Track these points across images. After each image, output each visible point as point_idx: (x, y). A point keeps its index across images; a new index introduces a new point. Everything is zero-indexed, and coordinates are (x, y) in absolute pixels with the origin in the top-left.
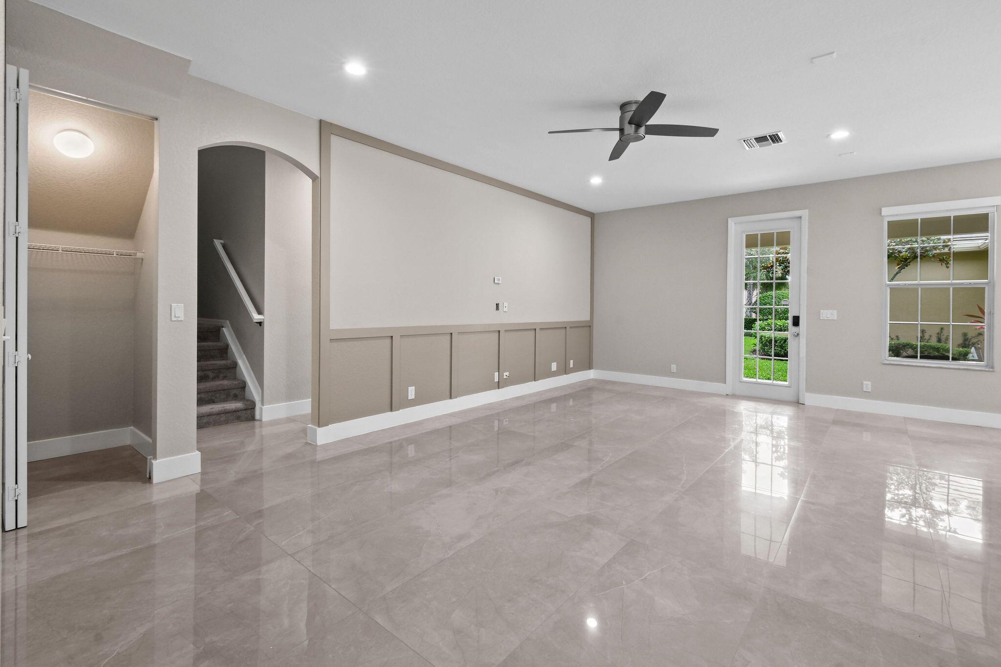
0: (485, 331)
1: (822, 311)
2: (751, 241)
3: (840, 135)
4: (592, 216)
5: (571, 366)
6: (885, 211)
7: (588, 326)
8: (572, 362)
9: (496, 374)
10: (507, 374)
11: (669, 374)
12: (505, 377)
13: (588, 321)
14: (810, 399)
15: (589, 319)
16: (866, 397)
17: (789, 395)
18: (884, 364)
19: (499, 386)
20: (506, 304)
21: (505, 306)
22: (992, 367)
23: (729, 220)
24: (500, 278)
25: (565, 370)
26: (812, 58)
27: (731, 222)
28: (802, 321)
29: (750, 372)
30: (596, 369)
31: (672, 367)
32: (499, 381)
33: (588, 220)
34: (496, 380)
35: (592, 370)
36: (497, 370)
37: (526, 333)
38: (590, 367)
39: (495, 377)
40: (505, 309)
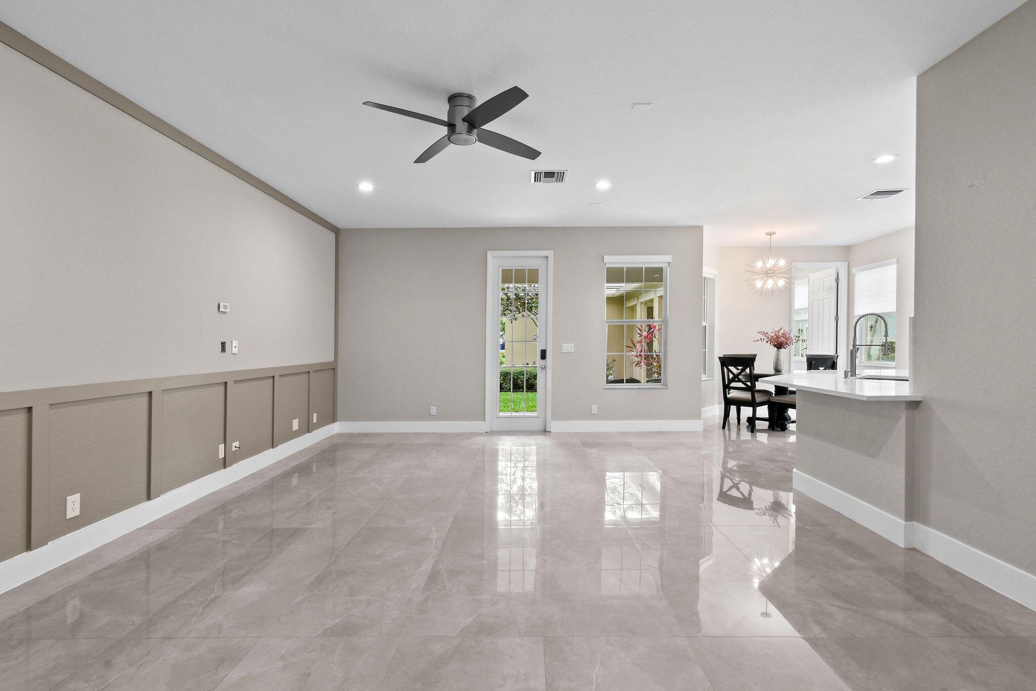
0: (205, 384)
1: (563, 344)
2: (507, 277)
3: (603, 185)
4: (336, 231)
5: (315, 421)
6: (607, 259)
7: (331, 369)
8: (315, 415)
9: (222, 447)
10: (237, 444)
11: (429, 417)
12: (234, 449)
13: (332, 362)
14: (556, 426)
15: (332, 359)
16: (594, 419)
17: (538, 426)
18: (606, 389)
19: (225, 464)
20: (235, 343)
21: (234, 347)
22: (666, 386)
23: (489, 253)
24: (228, 304)
25: (308, 427)
26: (635, 104)
27: (490, 255)
28: (549, 355)
29: (504, 407)
30: (343, 420)
31: (432, 410)
32: (225, 458)
33: (331, 236)
34: (221, 455)
35: (336, 424)
36: (223, 441)
37: (262, 382)
38: (334, 420)
39: (220, 453)
40: (235, 350)
